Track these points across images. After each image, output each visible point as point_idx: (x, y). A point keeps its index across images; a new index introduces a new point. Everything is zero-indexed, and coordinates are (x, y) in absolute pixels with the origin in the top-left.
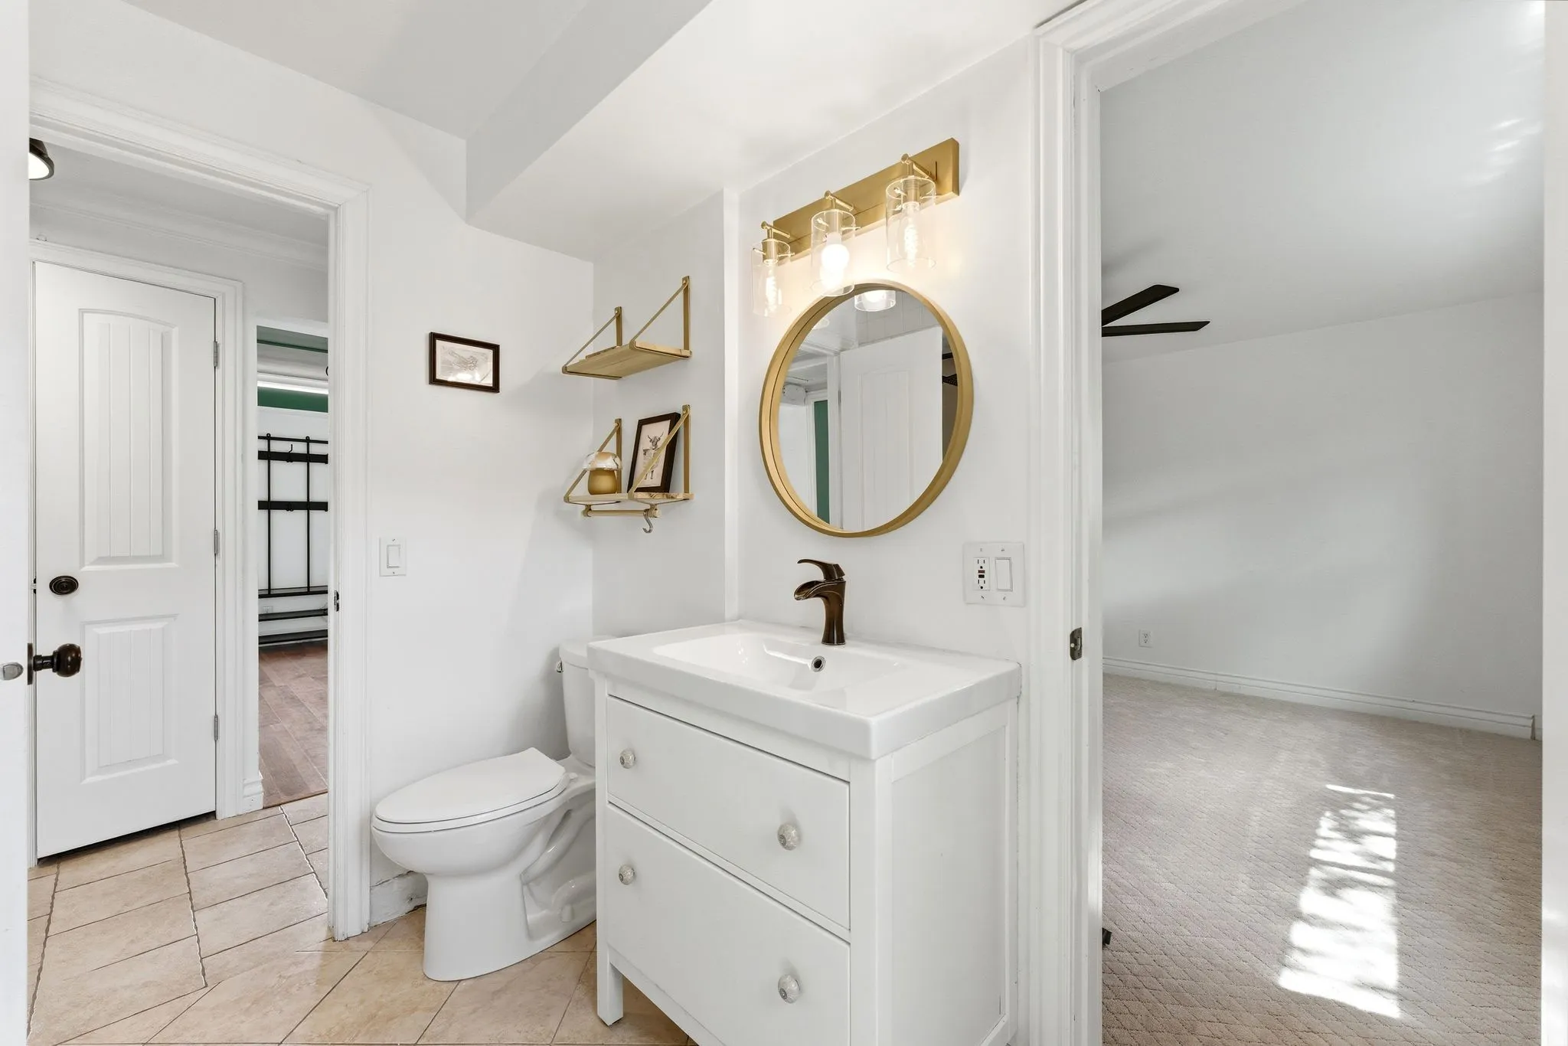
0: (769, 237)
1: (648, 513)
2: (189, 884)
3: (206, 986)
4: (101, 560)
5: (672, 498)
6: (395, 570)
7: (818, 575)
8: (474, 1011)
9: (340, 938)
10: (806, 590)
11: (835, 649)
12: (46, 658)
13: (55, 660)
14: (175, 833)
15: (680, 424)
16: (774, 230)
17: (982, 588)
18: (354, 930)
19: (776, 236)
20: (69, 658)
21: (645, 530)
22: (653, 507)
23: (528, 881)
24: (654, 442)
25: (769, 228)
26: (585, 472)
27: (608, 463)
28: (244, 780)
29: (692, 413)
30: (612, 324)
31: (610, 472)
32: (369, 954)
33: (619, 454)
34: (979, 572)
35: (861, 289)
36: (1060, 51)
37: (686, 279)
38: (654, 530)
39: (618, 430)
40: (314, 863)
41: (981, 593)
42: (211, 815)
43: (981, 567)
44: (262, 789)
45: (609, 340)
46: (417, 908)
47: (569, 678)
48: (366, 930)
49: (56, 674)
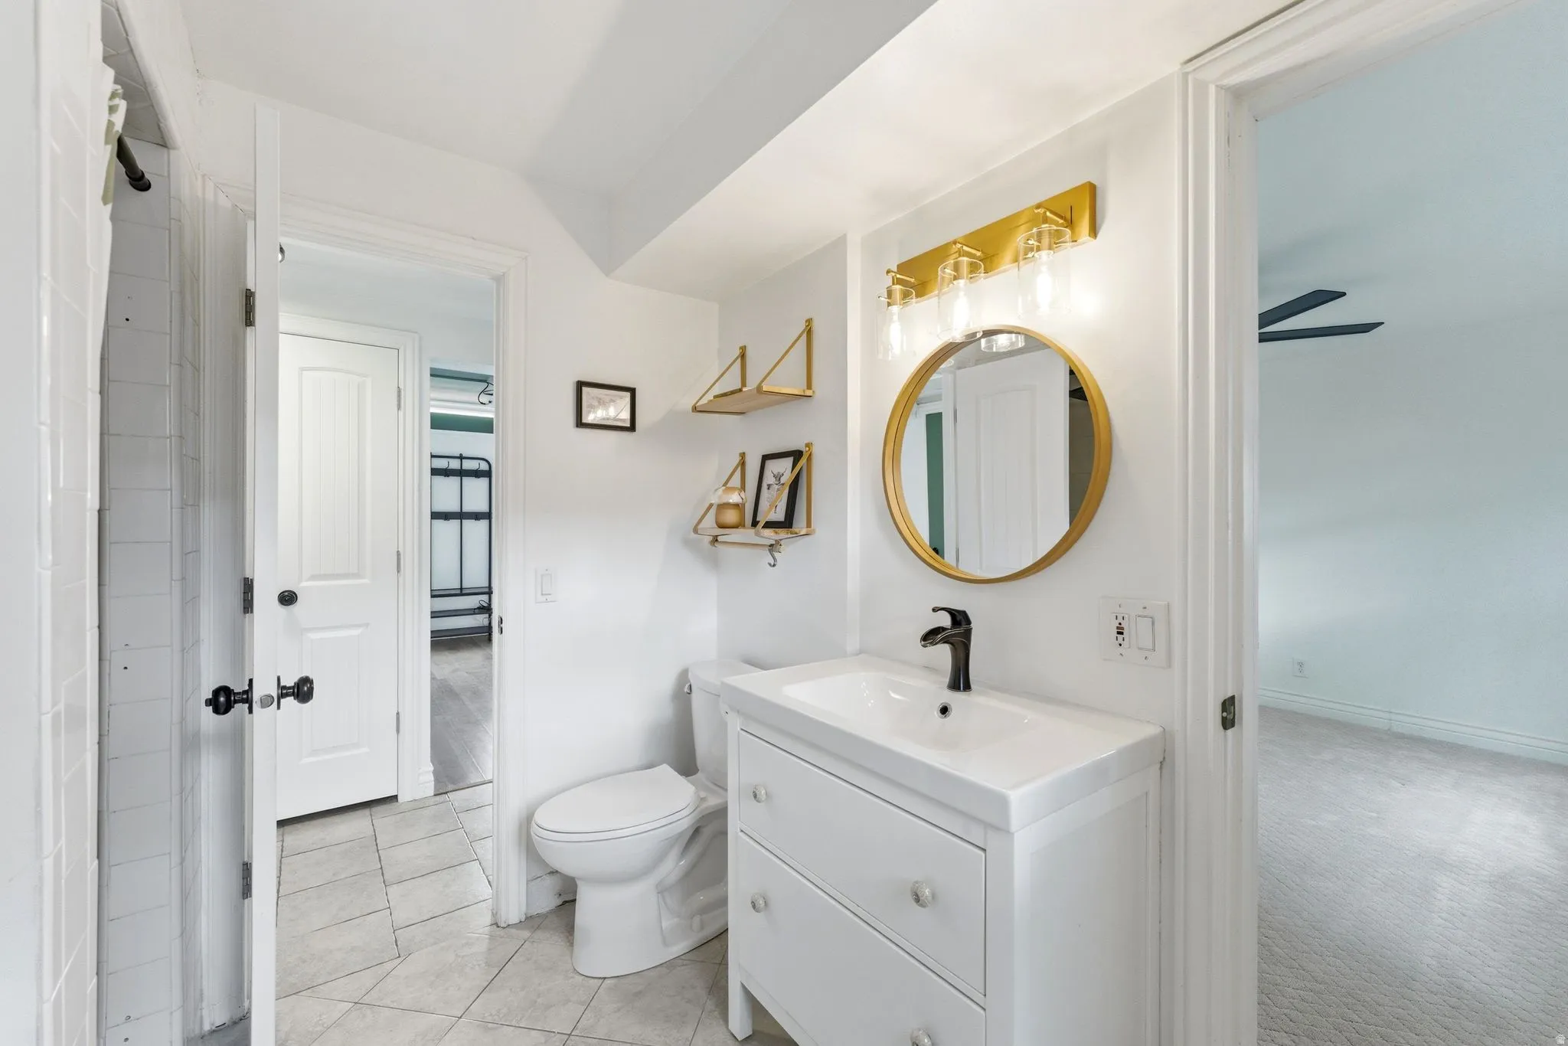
0: (893, 284)
1: (772, 547)
2: (380, 861)
3: (399, 957)
4: (313, 578)
5: (796, 533)
6: (547, 597)
7: (945, 620)
8: (619, 1010)
9: (503, 925)
10: (931, 636)
11: (960, 696)
12: (289, 688)
13: (296, 690)
14: (366, 812)
15: (803, 461)
16: (898, 276)
17: (1120, 645)
18: (514, 919)
19: (899, 282)
20: (306, 688)
21: (770, 564)
22: (778, 542)
23: (662, 890)
24: (778, 477)
25: (894, 274)
26: (711, 505)
27: (734, 498)
28: (420, 769)
29: (815, 450)
30: (736, 363)
31: (736, 506)
32: (527, 944)
33: (743, 487)
34: (1118, 628)
35: (989, 333)
36: (1212, 89)
37: (809, 321)
38: (778, 564)
39: (743, 464)
40: (478, 851)
41: (1120, 649)
42: (394, 798)
43: (1120, 624)
44: (433, 779)
45: (732, 382)
46: (565, 902)
47: (698, 701)
48: (523, 920)
49: (296, 701)
